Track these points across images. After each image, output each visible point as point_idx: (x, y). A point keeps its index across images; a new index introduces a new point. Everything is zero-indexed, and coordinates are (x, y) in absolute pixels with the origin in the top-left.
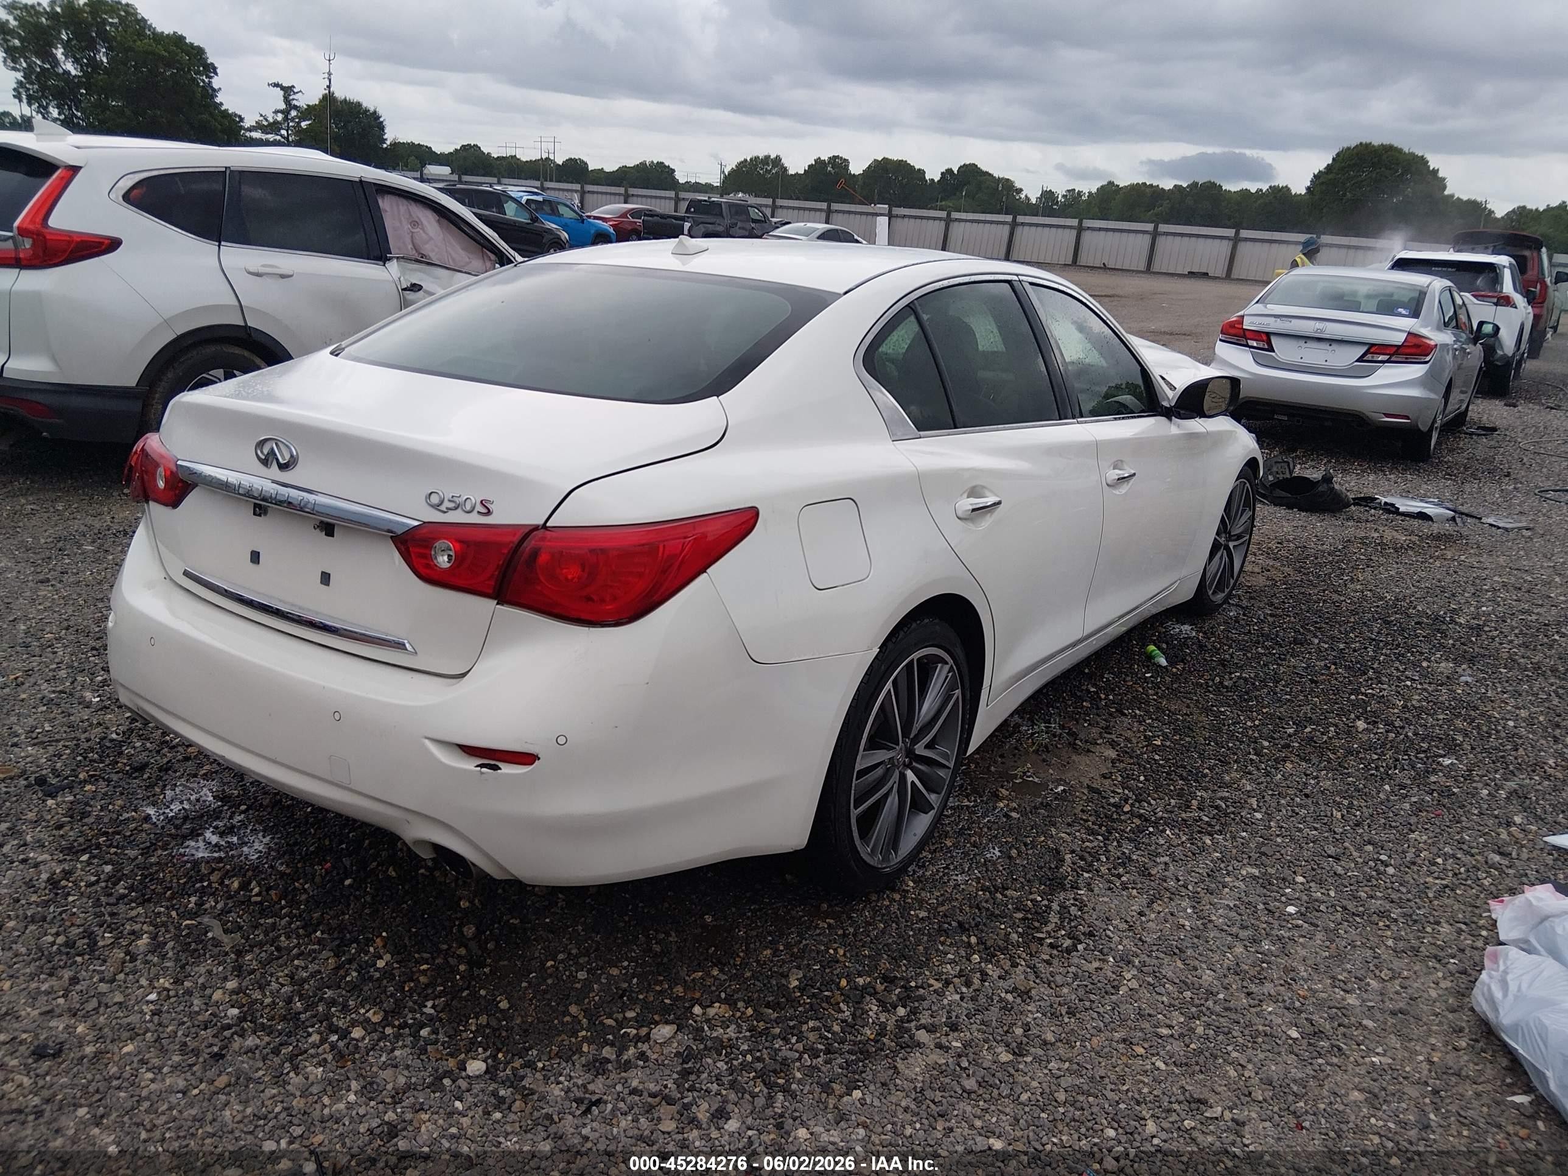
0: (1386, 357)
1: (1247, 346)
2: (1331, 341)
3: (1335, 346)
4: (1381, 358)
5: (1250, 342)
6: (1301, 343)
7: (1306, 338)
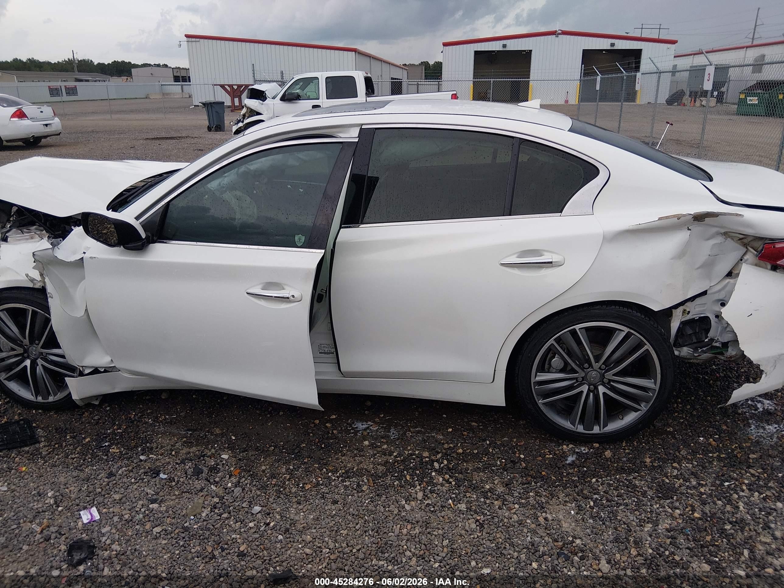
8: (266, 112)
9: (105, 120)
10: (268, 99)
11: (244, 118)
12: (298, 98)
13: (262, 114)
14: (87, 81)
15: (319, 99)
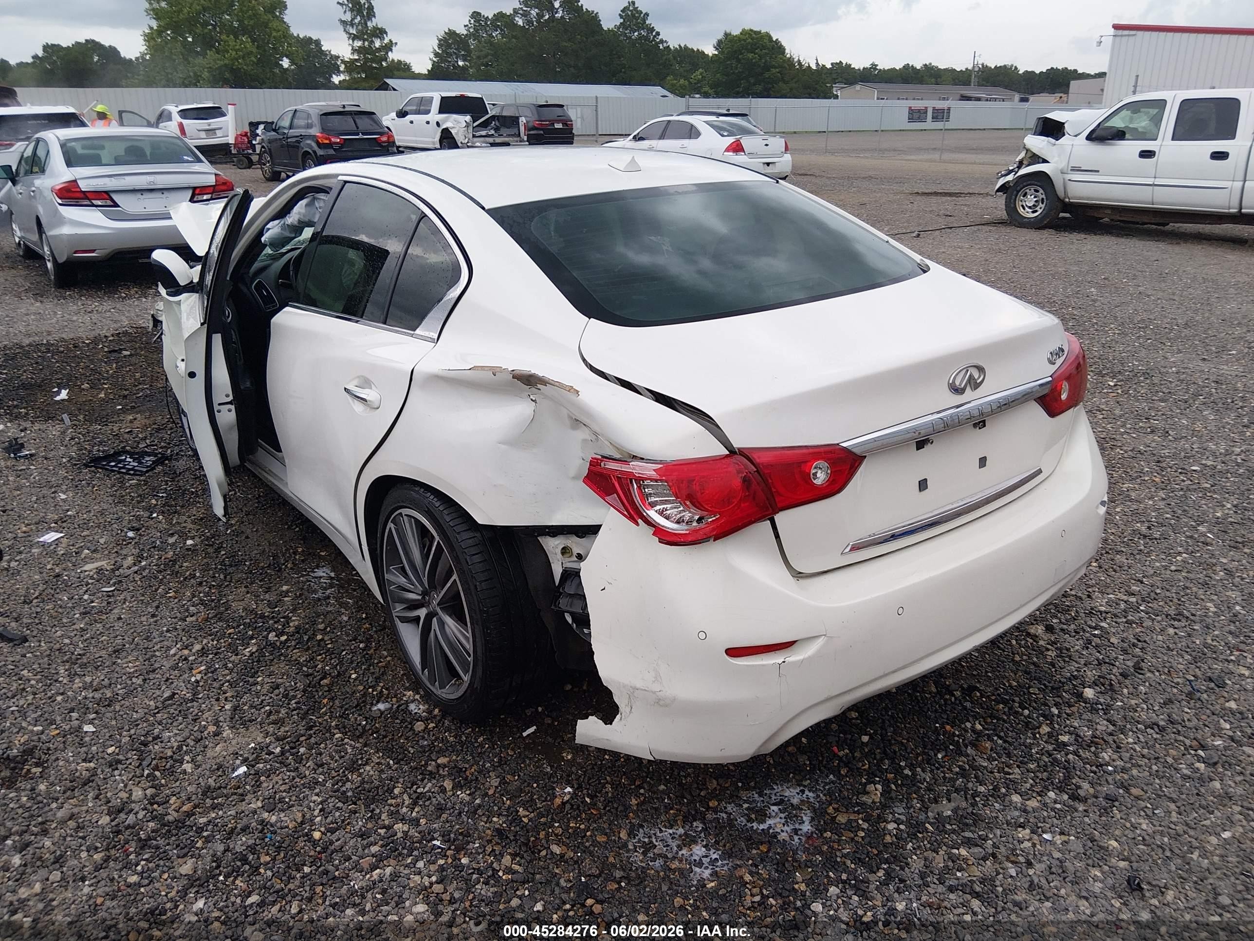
0: (208, 196)
1: (93, 205)
2: (162, 190)
3: (166, 194)
4: (205, 197)
5: (95, 202)
6: (139, 195)
7: (142, 191)
8: (1056, 159)
9: (931, 161)
10: (1067, 136)
11: (1019, 167)
12: (1120, 135)
13: (1048, 162)
14: (979, 99)
15: (1156, 140)
